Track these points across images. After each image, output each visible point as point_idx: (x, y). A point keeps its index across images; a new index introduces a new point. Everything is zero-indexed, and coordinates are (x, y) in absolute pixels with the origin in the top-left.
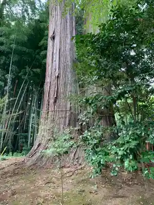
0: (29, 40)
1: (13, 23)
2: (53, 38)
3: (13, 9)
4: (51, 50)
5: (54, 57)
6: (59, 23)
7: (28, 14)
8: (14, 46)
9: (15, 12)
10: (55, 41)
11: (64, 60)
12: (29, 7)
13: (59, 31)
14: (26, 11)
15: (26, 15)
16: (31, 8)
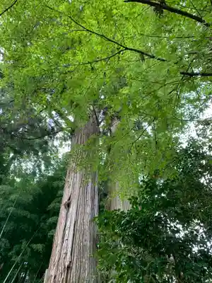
0: (34, 201)
1: (18, 180)
2: (68, 205)
3: (23, 164)
4: (63, 222)
5: (67, 232)
6: (77, 186)
7: (40, 171)
8: (11, 209)
9: (24, 168)
10: (71, 209)
11: (81, 238)
12: (43, 162)
13: (76, 197)
14: (39, 166)
15: (37, 171)
16: (45, 164)
